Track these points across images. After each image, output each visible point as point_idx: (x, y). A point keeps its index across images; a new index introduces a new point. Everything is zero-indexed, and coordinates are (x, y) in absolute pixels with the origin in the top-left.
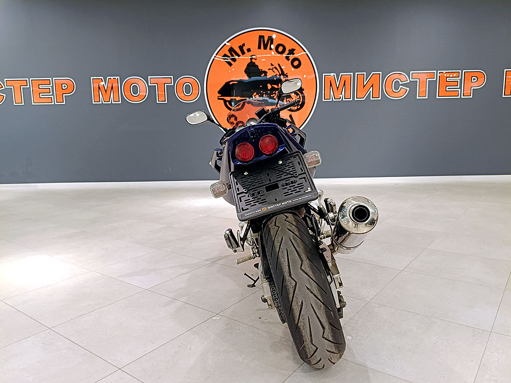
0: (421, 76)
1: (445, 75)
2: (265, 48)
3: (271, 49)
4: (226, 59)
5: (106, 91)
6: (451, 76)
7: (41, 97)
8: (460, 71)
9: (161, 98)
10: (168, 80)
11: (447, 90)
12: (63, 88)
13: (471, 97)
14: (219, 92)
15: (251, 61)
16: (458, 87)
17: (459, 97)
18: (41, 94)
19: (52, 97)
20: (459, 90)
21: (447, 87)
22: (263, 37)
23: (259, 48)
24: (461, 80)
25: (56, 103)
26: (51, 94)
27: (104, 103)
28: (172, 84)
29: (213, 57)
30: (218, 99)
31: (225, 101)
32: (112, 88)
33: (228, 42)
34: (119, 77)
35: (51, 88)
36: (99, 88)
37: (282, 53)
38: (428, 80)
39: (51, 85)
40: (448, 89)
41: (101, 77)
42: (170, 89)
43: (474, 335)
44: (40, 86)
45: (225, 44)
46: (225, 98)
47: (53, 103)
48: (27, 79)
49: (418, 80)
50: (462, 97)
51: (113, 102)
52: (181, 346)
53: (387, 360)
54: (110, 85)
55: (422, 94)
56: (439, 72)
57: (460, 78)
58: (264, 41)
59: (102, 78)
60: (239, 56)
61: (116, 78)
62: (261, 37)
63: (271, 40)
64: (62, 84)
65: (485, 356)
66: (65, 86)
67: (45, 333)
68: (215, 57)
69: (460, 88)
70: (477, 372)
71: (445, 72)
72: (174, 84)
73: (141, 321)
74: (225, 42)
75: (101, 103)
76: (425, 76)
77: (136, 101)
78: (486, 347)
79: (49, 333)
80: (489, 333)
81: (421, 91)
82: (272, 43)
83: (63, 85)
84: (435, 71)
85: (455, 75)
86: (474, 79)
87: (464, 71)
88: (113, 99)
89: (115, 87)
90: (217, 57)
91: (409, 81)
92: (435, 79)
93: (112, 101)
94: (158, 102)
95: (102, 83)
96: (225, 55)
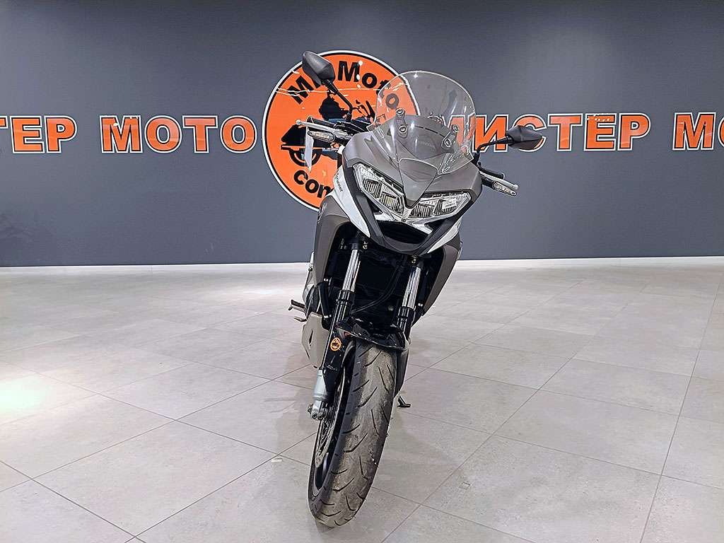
0: (562, 121)
1: (596, 119)
2: (348, 79)
3: (356, 80)
4: (293, 93)
5: (121, 136)
6: (603, 121)
7: (26, 142)
8: (616, 114)
9: (201, 147)
10: (210, 121)
11: (598, 140)
12: (59, 130)
13: (631, 149)
14: (283, 140)
15: (329, 96)
16: (613, 136)
17: (614, 150)
18: (26, 139)
19: (43, 143)
20: (615, 140)
21: (598, 136)
22: (345, 63)
23: (340, 78)
24: (617, 126)
25: (48, 152)
26: (41, 138)
27: (118, 152)
28: (217, 127)
29: (274, 91)
30: (283, 148)
31: (292, 152)
32: (130, 131)
33: (295, 70)
34: (140, 116)
35: (40, 129)
36: (111, 131)
37: (370, 86)
38: (572, 125)
39: (41, 126)
40: (600, 138)
41: (113, 116)
42: (214, 135)
43: (638, 480)
44: (24, 127)
45: (292, 73)
46: (291, 147)
47: (44, 152)
48: (6, 117)
49: (558, 126)
50: (619, 149)
51: (131, 152)
52: (225, 502)
53: (518, 517)
54: (127, 127)
55: (564, 144)
56: (586, 115)
57: (615, 124)
58: (346, 69)
59: (116, 117)
60: (311, 89)
61: (137, 117)
62: (343, 64)
63: (356, 67)
64: (57, 125)
65: (653, 510)
66: (61, 128)
67: (25, 486)
68: (277, 90)
69: (616, 137)
70: (644, 533)
71: (595, 115)
72: (219, 127)
73: (167, 466)
74: (292, 70)
75: (113, 152)
76: (568, 121)
77: (164, 149)
78: (655, 496)
79: (31, 485)
80: (658, 477)
81: (563, 141)
82: (357, 72)
83: (59, 126)
84: (582, 114)
85: (608, 120)
86: (635, 126)
87: (620, 114)
88: (132, 146)
89: (135, 130)
90: (280, 91)
91: (546, 127)
92: (581, 125)
93: (129, 150)
94: (195, 152)
95: (115, 125)
96: (292, 88)
